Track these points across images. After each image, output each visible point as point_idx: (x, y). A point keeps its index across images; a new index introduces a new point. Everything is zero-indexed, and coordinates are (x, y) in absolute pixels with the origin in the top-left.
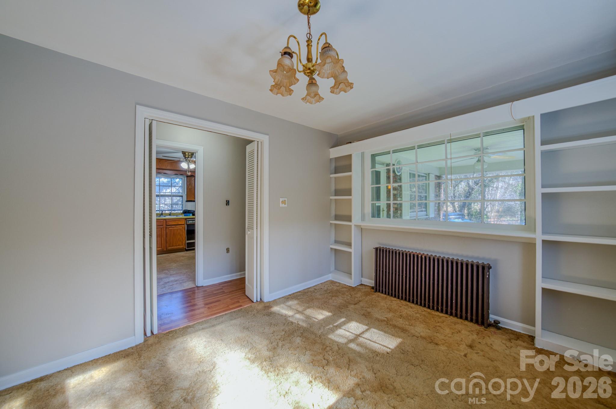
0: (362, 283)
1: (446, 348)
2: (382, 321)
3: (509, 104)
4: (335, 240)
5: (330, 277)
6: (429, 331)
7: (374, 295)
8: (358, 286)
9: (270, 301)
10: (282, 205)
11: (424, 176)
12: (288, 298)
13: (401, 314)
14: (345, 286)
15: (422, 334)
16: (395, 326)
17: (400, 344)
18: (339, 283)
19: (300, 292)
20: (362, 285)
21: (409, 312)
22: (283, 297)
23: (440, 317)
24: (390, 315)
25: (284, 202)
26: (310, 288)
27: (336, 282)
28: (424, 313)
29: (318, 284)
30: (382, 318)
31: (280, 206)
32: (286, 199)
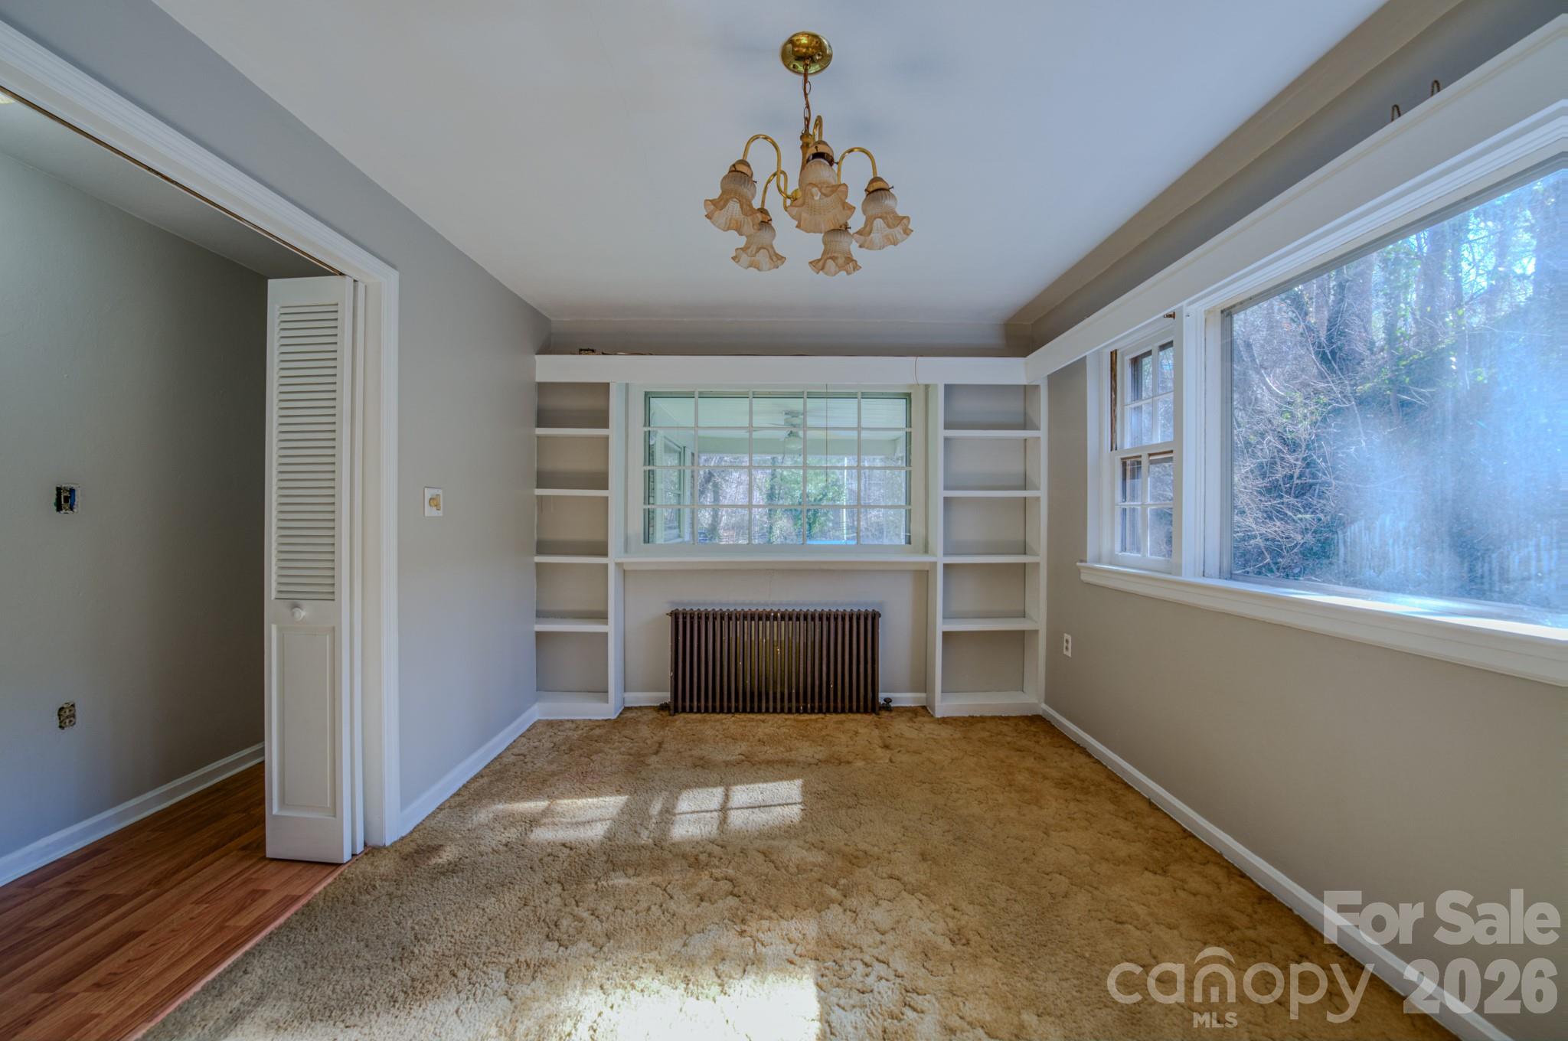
0: (627, 705)
1: (863, 763)
2: (740, 763)
3: (913, 359)
4: (537, 611)
5: (539, 711)
6: (822, 748)
7: (676, 720)
8: (621, 713)
9: (404, 835)
10: (430, 512)
11: (675, 451)
12: (461, 805)
13: (757, 738)
14: (597, 724)
15: (817, 756)
16: (769, 763)
17: (804, 786)
18: (573, 721)
19: (479, 776)
20: (627, 709)
21: (766, 731)
22: (440, 809)
23: (816, 721)
24: (743, 747)
25: (434, 501)
26: (500, 756)
27: (561, 722)
28: (788, 723)
29: (514, 741)
30: (734, 757)
31: (426, 515)
32: (440, 492)
